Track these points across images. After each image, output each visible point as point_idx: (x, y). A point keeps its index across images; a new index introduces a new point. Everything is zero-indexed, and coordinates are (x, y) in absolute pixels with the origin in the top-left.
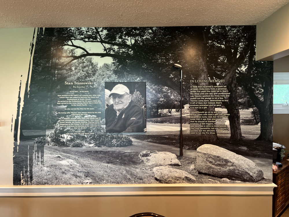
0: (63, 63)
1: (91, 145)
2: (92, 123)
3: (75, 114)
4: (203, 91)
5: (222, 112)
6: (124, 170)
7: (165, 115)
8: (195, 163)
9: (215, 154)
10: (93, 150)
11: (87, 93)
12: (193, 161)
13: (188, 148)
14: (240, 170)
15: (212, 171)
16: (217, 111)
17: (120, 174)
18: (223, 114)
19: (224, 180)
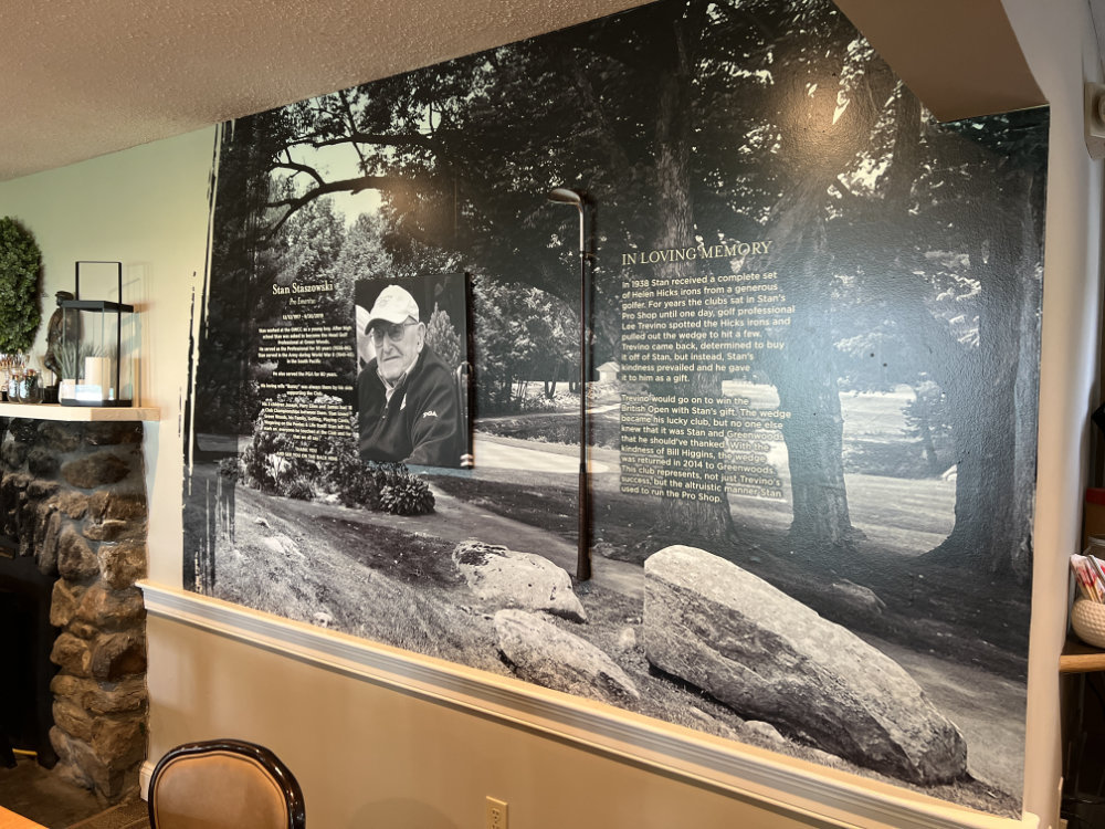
0: (270, 225)
1: (332, 498)
2: (332, 423)
3: (295, 390)
4: (671, 304)
5: (756, 400)
6: (411, 601)
7: (534, 408)
8: (636, 622)
9: (717, 595)
10: (335, 515)
11: (320, 320)
12: (627, 611)
13: (611, 551)
14: (837, 699)
15: (707, 672)
16: (731, 395)
17: (402, 614)
18: (758, 412)
19: (756, 732)
